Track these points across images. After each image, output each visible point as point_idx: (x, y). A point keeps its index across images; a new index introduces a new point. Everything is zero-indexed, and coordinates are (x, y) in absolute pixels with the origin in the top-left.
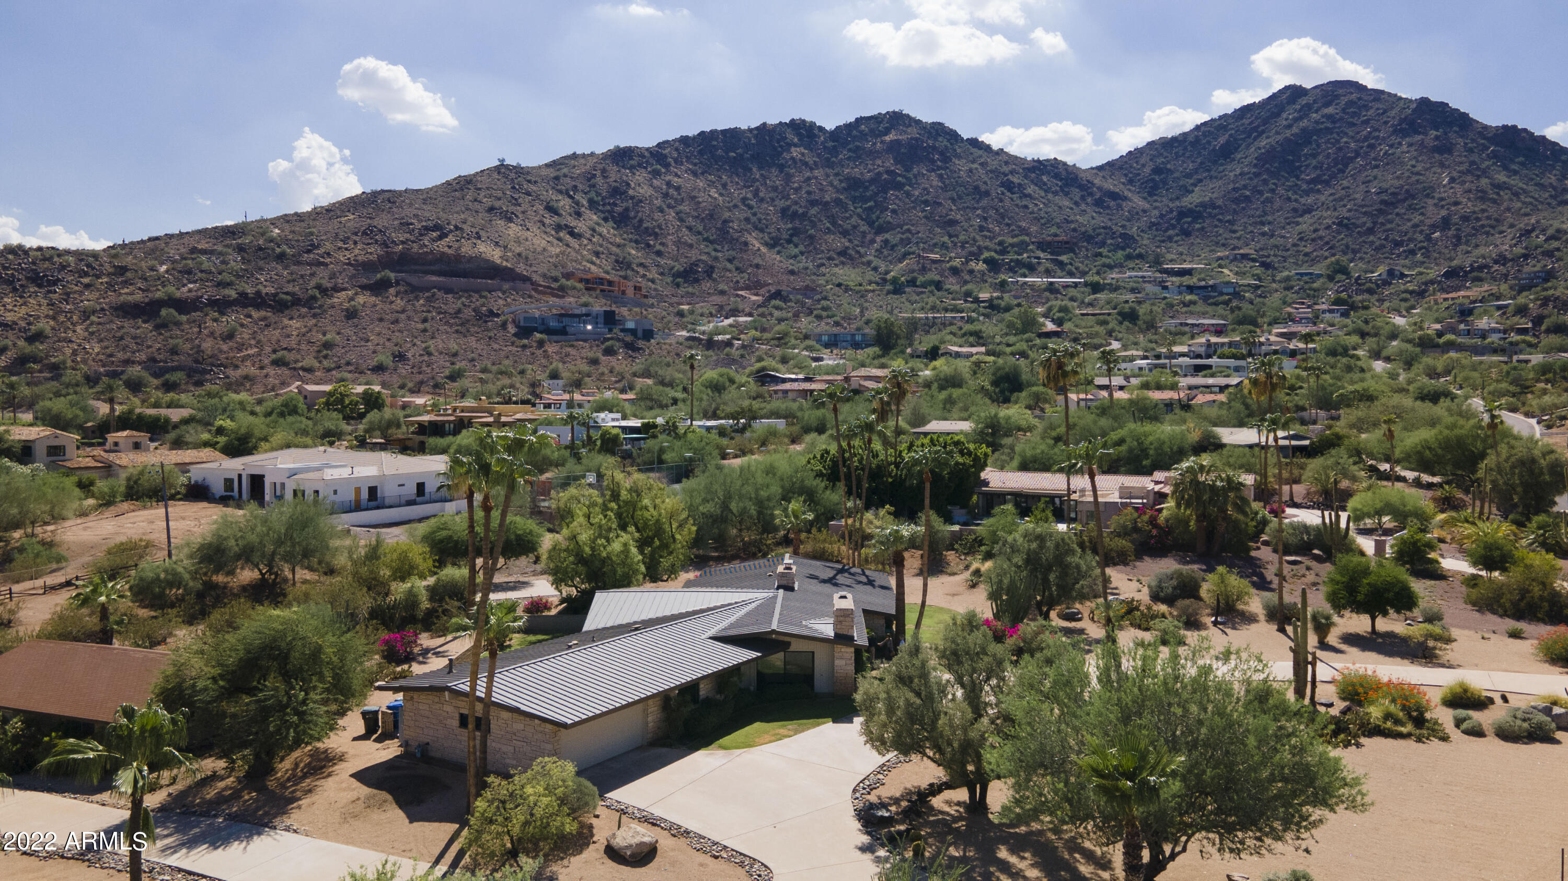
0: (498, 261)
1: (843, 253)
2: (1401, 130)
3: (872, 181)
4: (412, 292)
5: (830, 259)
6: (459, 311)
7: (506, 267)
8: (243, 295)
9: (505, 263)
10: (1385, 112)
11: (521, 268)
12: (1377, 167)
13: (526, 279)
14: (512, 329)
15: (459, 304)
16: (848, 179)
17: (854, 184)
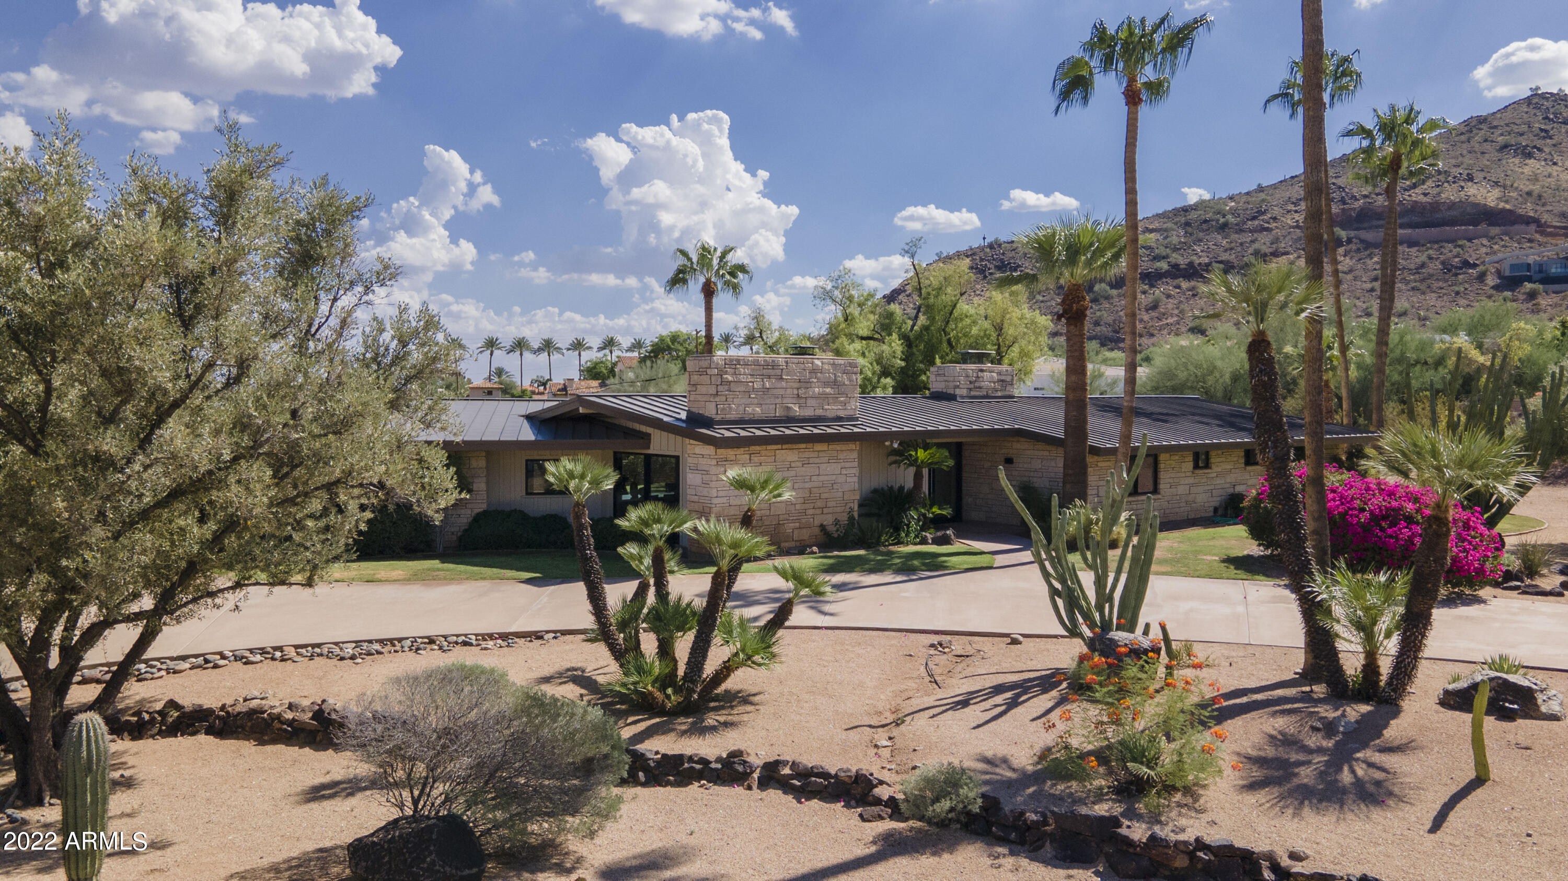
0: (1492, 204)
4: (1366, 249)
6: (1423, 265)
7: (1504, 210)
8: (1175, 266)
9: (1502, 205)
11: (1528, 209)
13: (1528, 221)
14: (1491, 280)
15: (1423, 258)
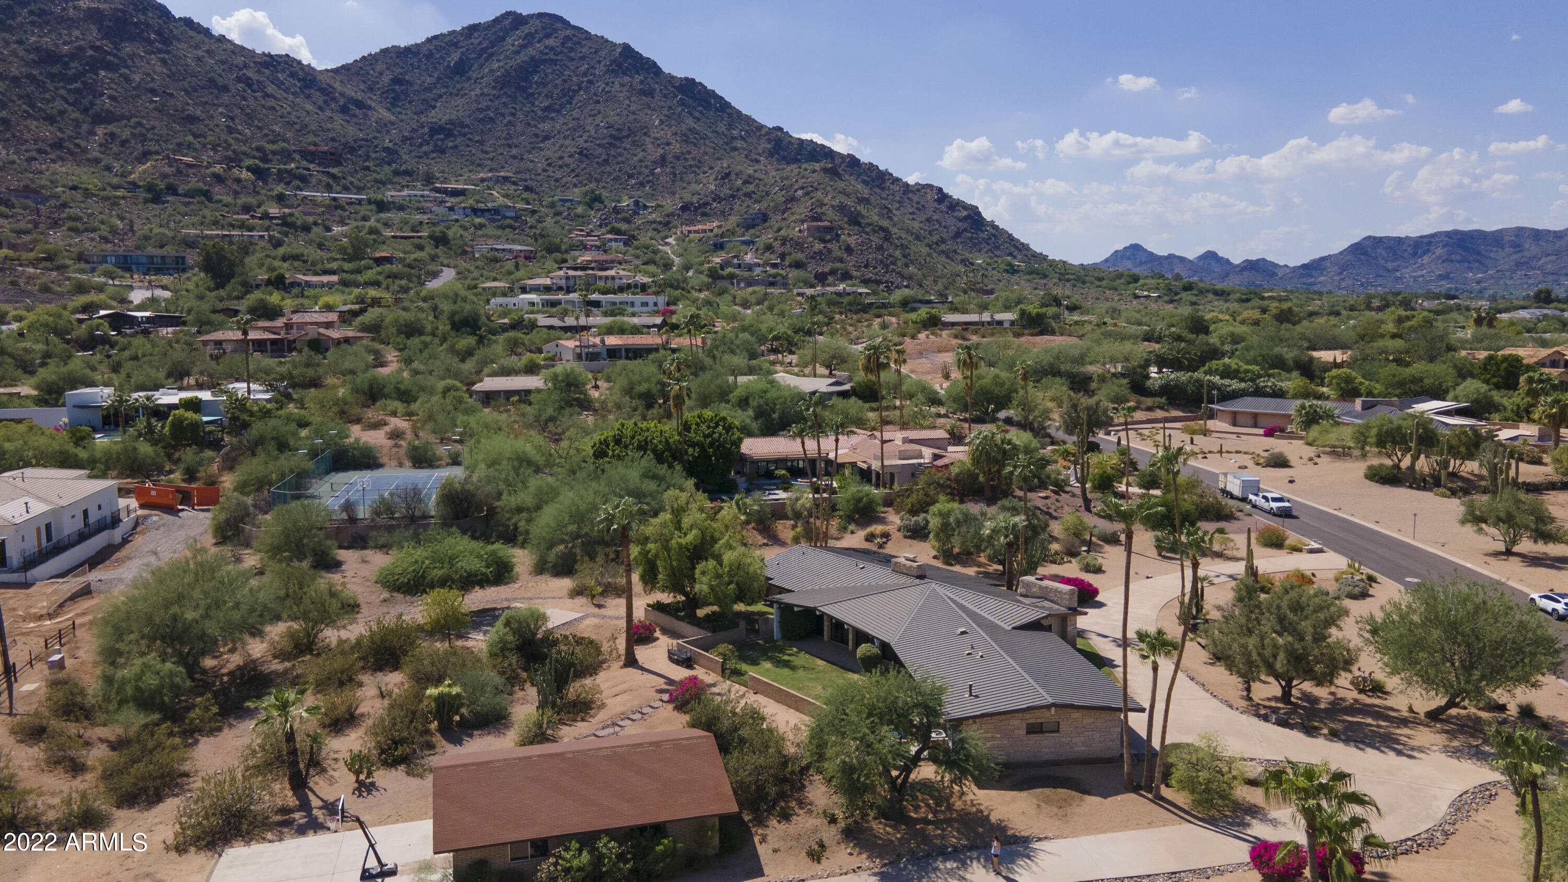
1: (58, 145)
2: (613, 71)
3: (72, 56)
5: (40, 151)
10: (596, 52)
12: (598, 102)
16: (38, 49)
17: (48, 57)
